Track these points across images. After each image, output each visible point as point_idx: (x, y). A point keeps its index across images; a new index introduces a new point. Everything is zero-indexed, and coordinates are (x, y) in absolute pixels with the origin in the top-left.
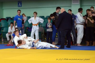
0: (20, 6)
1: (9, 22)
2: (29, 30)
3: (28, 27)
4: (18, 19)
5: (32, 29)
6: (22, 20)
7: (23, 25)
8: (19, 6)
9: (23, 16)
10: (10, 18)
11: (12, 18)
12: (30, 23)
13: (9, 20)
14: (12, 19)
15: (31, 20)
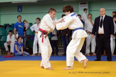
0: (21, 11)
1: (8, 29)
2: (31, 39)
3: (29, 35)
4: (19, 26)
5: (35, 37)
6: (23, 27)
7: (25, 32)
8: (19, 11)
9: (25, 22)
10: (9, 24)
11: (10, 24)
12: (32, 31)
13: (7, 28)
14: (11, 26)
15: (33, 27)
